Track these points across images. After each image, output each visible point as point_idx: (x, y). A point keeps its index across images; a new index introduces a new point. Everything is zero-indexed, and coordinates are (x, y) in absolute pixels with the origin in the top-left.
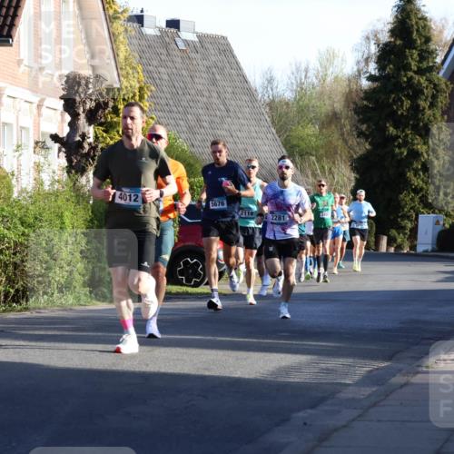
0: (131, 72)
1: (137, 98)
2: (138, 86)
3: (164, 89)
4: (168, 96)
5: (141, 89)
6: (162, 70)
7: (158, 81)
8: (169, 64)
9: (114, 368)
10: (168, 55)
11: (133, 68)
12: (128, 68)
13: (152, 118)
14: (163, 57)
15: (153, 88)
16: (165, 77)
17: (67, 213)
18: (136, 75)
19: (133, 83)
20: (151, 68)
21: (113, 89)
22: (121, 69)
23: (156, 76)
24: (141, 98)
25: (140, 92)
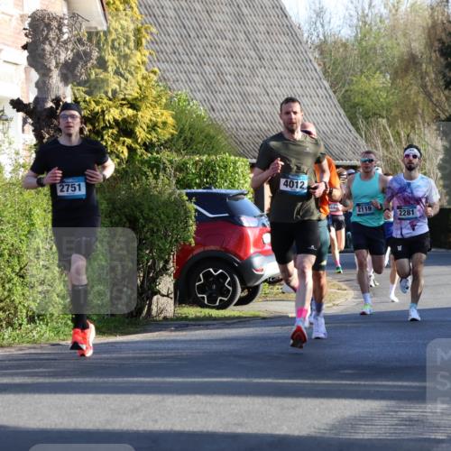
0: (121, 7)
1: (132, 44)
2: (132, 27)
3: (171, 30)
4: (176, 40)
5: (138, 31)
6: (167, 4)
7: (161, 20)
13: (155, 73)
15: (154, 30)
16: (171, 13)
17: (37, 211)
18: (129, 12)
19: (125, 24)
21: (97, 33)
22: (109, 3)
23: (157, 12)
24: (138, 44)
25: (135, 35)
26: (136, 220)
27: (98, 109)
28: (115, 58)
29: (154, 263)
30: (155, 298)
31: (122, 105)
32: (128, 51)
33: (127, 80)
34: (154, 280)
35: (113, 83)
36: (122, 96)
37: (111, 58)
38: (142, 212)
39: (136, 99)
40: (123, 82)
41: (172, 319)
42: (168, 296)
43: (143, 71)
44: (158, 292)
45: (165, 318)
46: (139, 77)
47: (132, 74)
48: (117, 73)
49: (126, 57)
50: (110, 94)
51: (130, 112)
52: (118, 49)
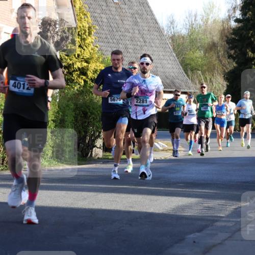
0: (83, 17)
1: (87, 34)
2: (87, 26)
3: (104, 28)
4: (107, 32)
5: (89, 28)
6: (103, 16)
7: (100, 23)
8: (108, 12)
9: (72, 206)
10: (107, 6)
11: (85, 15)
12: (81, 15)
13: (97, 47)
14: (104, 8)
15: (97, 27)
16: (105, 20)
18: (86, 19)
19: (84, 24)
20: (96, 15)
22: (77, 15)
23: (99, 19)
24: (90, 34)
25: (89, 30)
26: (87, 113)
27: (71, 62)
28: (79, 40)
29: (94, 133)
30: (94, 149)
31: (82, 61)
32: (85, 36)
33: (84, 50)
34: (94, 141)
35: (78, 51)
36: (82, 57)
37: (77, 39)
38: (89, 109)
39: (88, 58)
40: (83, 50)
41: (101, 159)
42: (100, 148)
43: (92, 46)
44: (96, 146)
45: (98, 158)
46: (90, 49)
47: (87, 47)
48: (80, 46)
49: (84, 40)
50: (76, 56)
51: (85, 64)
52: (81, 36)
